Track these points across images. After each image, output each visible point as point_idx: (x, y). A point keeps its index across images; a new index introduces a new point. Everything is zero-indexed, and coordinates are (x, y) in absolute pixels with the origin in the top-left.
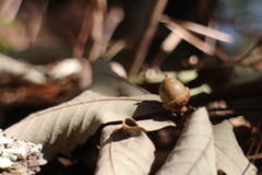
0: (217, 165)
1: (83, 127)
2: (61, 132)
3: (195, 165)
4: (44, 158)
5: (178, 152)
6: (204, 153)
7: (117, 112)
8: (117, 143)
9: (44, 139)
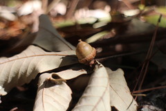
0: (111, 103)
1: (28, 74)
2: (14, 76)
3: (95, 107)
4: (5, 90)
5: (85, 97)
6: (102, 98)
7: (49, 64)
8: (47, 89)
9: (4, 80)
